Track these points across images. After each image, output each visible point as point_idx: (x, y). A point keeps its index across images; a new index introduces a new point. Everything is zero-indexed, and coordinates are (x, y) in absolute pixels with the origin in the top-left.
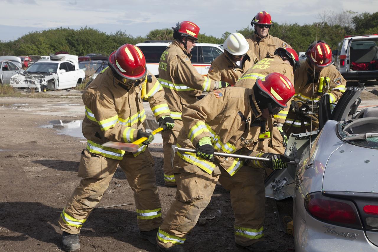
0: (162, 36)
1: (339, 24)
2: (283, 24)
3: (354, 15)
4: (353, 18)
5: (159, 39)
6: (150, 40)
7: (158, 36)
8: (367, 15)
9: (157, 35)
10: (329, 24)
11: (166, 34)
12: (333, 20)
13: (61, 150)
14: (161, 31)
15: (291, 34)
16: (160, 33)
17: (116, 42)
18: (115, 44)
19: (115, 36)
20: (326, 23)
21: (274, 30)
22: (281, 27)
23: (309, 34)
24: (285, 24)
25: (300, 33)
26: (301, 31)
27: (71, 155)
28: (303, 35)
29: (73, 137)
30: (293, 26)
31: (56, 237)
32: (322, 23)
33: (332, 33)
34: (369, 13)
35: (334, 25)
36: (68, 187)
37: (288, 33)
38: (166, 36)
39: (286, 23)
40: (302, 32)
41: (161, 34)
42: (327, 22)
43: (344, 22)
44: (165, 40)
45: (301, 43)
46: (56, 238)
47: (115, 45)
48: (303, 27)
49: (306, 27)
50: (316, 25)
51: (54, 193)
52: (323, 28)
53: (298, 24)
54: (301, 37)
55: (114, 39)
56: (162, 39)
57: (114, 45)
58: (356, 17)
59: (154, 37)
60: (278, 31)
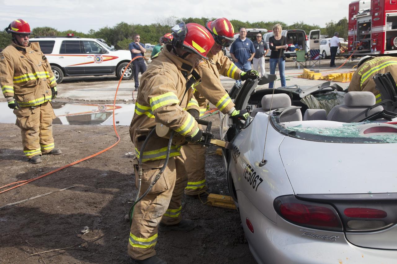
0: (43, 32)
1: (167, 25)
2: (131, 24)
3: (177, 19)
4: (176, 21)
5: (41, 34)
6: (33, 36)
7: (39, 32)
8: (184, 19)
9: (39, 31)
10: (161, 25)
11: (46, 31)
12: (164, 22)
14: (41, 28)
15: (138, 31)
16: (40, 30)
17: (5, 37)
18: (4, 38)
19: (3, 32)
20: (159, 24)
21: (126, 28)
22: (130, 26)
23: (149, 31)
24: (132, 24)
25: (143, 30)
26: (144, 29)
28: (146, 31)
30: (137, 26)
32: (157, 24)
33: (164, 31)
34: (185, 18)
35: (164, 25)
37: (135, 30)
38: (46, 32)
39: (133, 24)
40: (145, 30)
41: (42, 31)
42: (160, 23)
43: (170, 23)
44: (45, 35)
45: (145, 37)
47: (5, 39)
48: (145, 26)
49: (146, 26)
50: (154, 26)
52: (158, 27)
53: (141, 24)
54: (144, 33)
55: (3, 35)
56: (43, 35)
57: (4, 39)
58: (178, 20)
59: (36, 33)
60: (128, 29)
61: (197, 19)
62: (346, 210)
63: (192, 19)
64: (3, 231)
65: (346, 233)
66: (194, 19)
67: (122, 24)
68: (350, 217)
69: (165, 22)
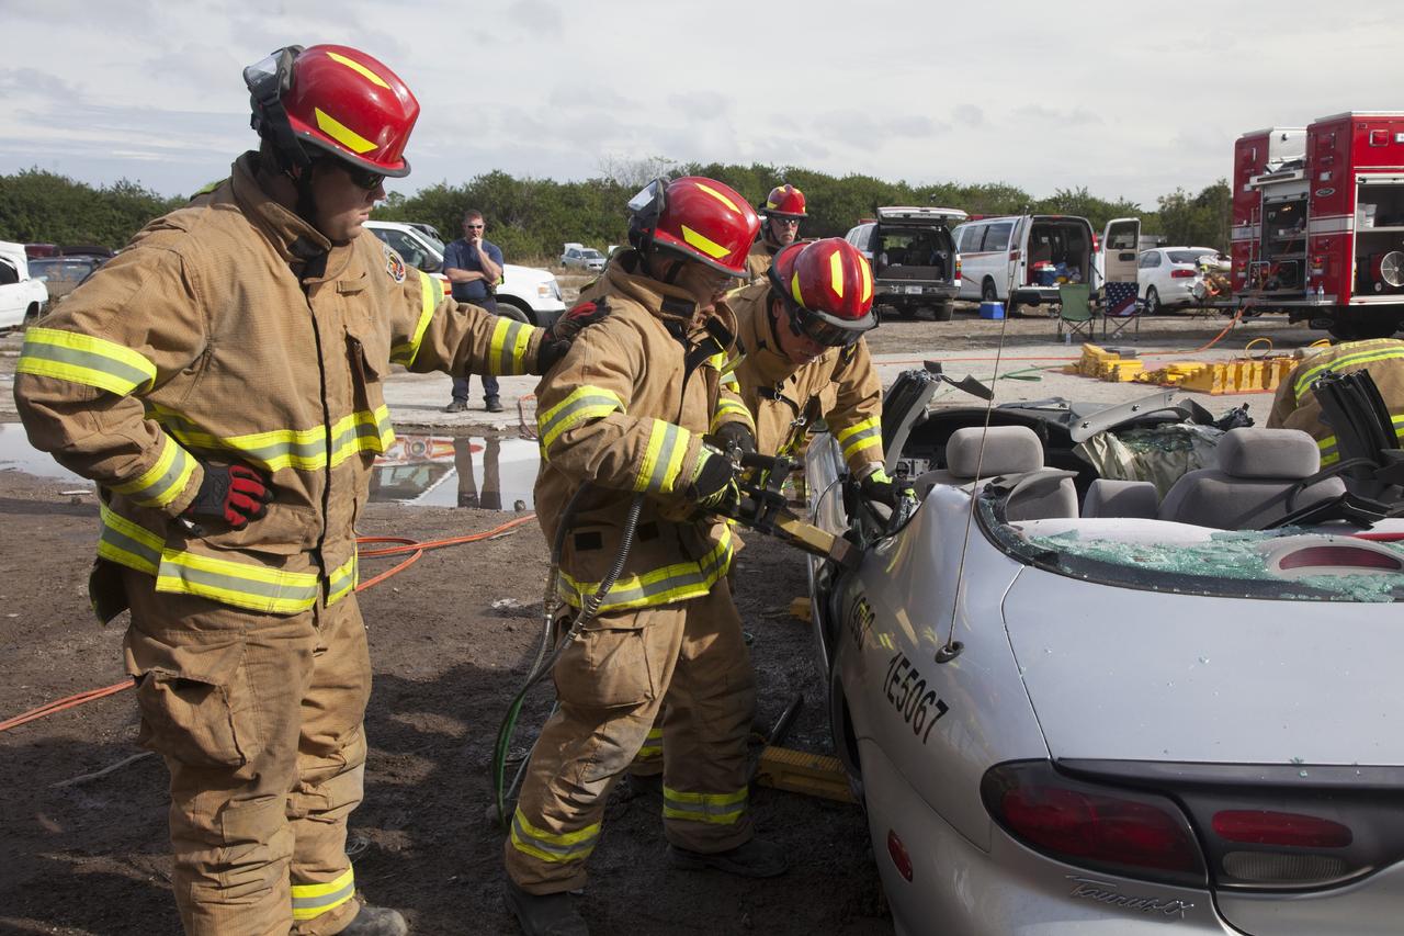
3: (671, 168)
4: (669, 174)
10: (619, 183)
12: (629, 175)
15: (543, 202)
17: (117, 209)
18: (114, 212)
19: (114, 194)
20: (613, 182)
21: (505, 191)
22: (519, 184)
23: (580, 204)
24: (527, 180)
25: (561, 201)
27: (44, 541)
28: (568, 204)
29: (37, 478)
32: (606, 181)
35: (630, 186)
37: (535, 198)
40: (565, 199)
45: (564, 222)
47: (116, 215)
48: (565, 187)
49: (572, 187)
50: (594, 185)
52: (610, 191)
53: (554, 179)
54: (563, 209)
55: (111, 202)
57: (114, 217)
58: (674, 171)
60: (512, 194)
61: (736, 167)
62: (1219, 816)
63: (721, 168)
64: (92, 838)
65: (1217, 893)
66: (727, 168)
67: (495, 177)
68: (1231, 842)
69: (633, 175)
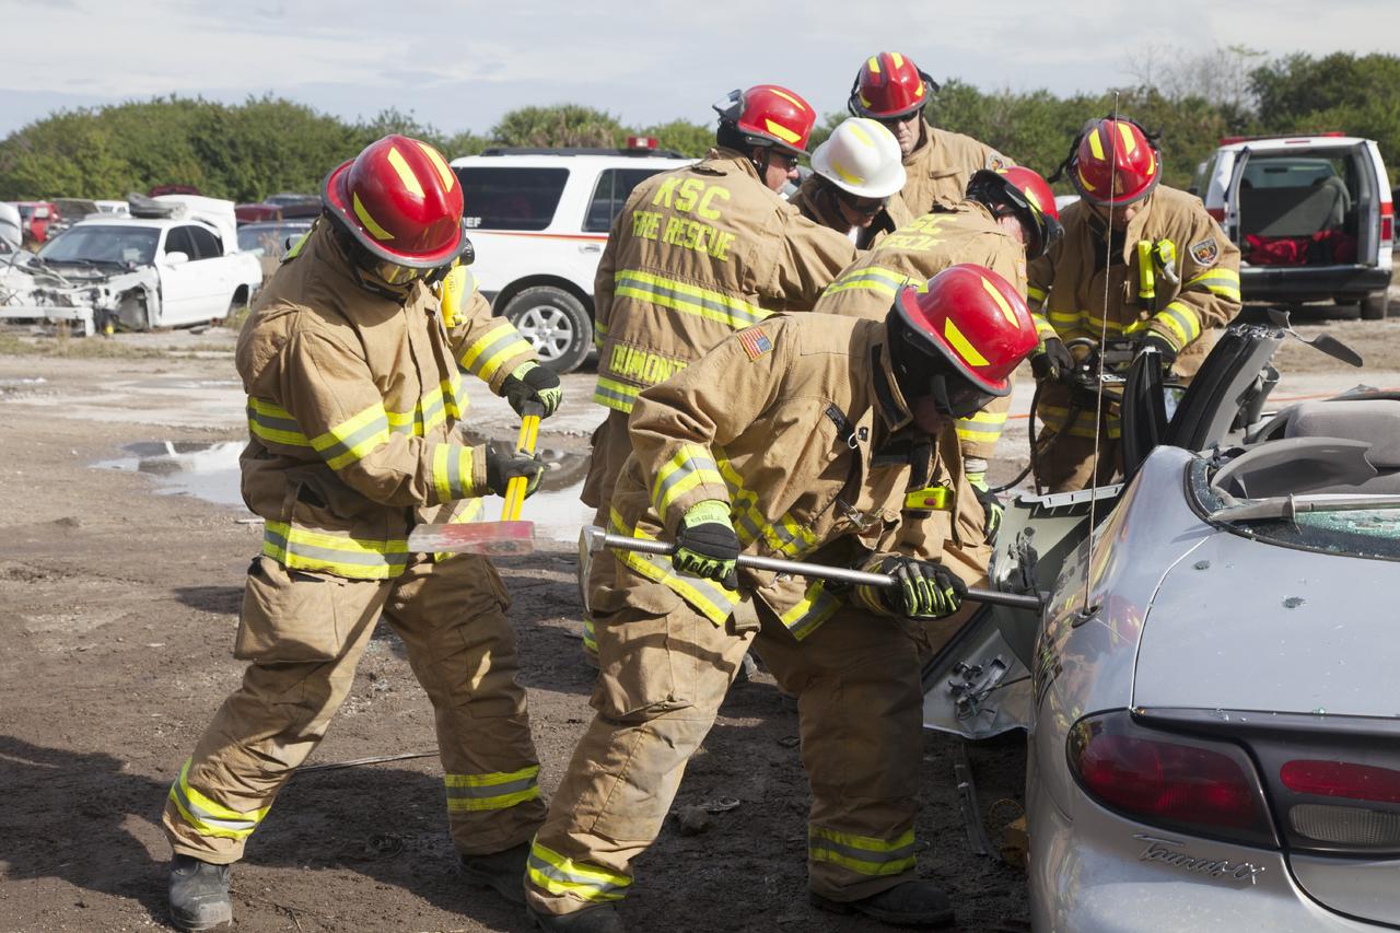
0: (549, 131)
1: (1200, 94)
2: (997, 92)
3: (1257, 63)
4: (1252, 74)
5: (540, 141)
6: (504, 146)
7: (534, 130)
8: (1302, 64)
9: (531, 127)
10: (1164, 93)
11: (563, 124)
12: (1181, 80)
13: (169, 551)
14: (546, 111)
15: (1026, 129)
16: (541, 119)
19: (374, 130)
20: (1153, 91)
21: (965, 114)
22: (988, 102)
24: (1003, 93)
25: (1058, 127)
26: (1064, 116)
27: (205, 570)
29: (212, 504)
30: (1031, 101)
31: (146, 878)
32: (1141, 91)
33: (1177, 127)
34: (1309, 57)
35: (1182, 98)
36: (195, 689)
37: (1015, 124)
38: (566, 131)
39: (1008, 90)
40: (1068, 123)
41: (545, 125)
42: (1158, 85)
43: (1218, 87)
44: (560, 145)
46: (145, 881)
48: (1069, 103)
51: (139, 711)
52: (1144, 107)
53: (1052, 92)
56: (550, 144)
58: (1262, 70)
59: (520, 135)
60: (977, 118)
61: (1379, 58)
63: (1349, 59)
66: (1361, 60)
67: (951, 91)
69: (1189, 78)
